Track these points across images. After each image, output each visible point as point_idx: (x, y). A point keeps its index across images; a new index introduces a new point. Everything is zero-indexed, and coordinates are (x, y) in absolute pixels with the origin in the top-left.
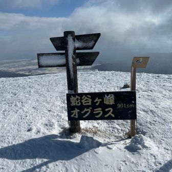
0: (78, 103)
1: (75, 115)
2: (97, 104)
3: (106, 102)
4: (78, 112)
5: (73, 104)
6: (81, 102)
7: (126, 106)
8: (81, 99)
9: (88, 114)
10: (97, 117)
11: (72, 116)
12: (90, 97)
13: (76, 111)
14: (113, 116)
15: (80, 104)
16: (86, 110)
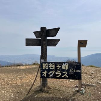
0: (47, 67)
1: (45, 75)
2: (58, 69)
3: (63, 68)
4: (47, 73)
5: (44, 68)
6: (48, 67)
7: (75, 71)
8: (49, 65)
9: (52, 74)
10: (58, 76)
11: (43, 75)
12: (54, 64)
13: (45, 72)
14: (67, 77)
15: (48, 68)
16: (51, 72)
